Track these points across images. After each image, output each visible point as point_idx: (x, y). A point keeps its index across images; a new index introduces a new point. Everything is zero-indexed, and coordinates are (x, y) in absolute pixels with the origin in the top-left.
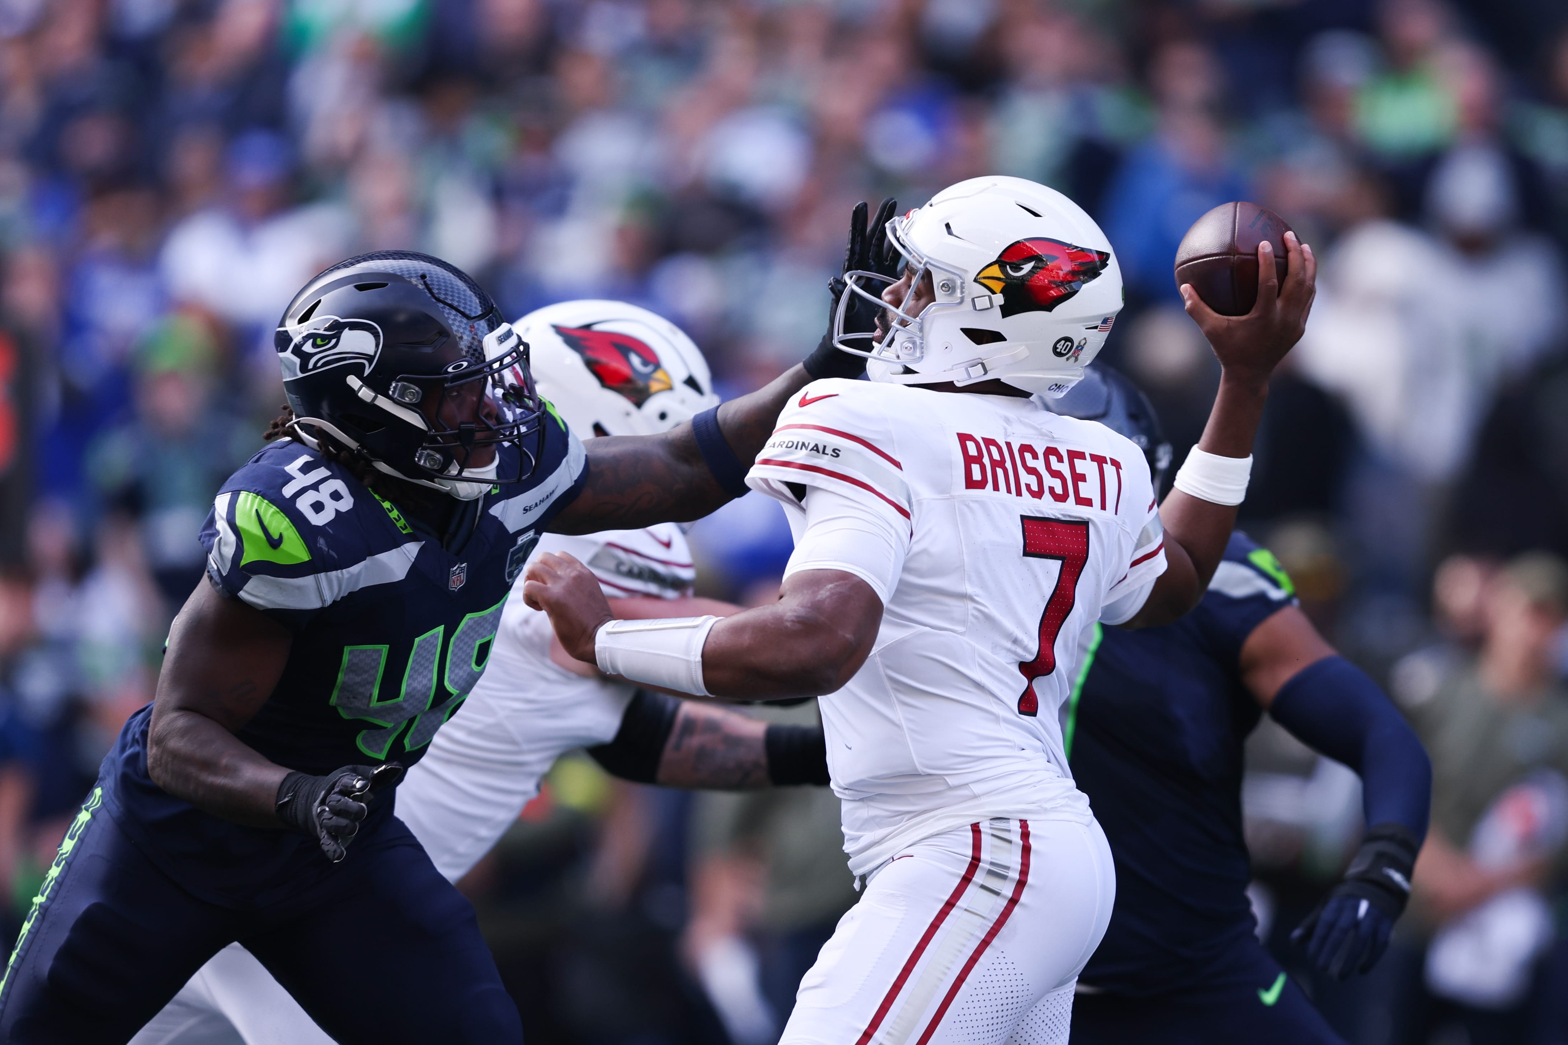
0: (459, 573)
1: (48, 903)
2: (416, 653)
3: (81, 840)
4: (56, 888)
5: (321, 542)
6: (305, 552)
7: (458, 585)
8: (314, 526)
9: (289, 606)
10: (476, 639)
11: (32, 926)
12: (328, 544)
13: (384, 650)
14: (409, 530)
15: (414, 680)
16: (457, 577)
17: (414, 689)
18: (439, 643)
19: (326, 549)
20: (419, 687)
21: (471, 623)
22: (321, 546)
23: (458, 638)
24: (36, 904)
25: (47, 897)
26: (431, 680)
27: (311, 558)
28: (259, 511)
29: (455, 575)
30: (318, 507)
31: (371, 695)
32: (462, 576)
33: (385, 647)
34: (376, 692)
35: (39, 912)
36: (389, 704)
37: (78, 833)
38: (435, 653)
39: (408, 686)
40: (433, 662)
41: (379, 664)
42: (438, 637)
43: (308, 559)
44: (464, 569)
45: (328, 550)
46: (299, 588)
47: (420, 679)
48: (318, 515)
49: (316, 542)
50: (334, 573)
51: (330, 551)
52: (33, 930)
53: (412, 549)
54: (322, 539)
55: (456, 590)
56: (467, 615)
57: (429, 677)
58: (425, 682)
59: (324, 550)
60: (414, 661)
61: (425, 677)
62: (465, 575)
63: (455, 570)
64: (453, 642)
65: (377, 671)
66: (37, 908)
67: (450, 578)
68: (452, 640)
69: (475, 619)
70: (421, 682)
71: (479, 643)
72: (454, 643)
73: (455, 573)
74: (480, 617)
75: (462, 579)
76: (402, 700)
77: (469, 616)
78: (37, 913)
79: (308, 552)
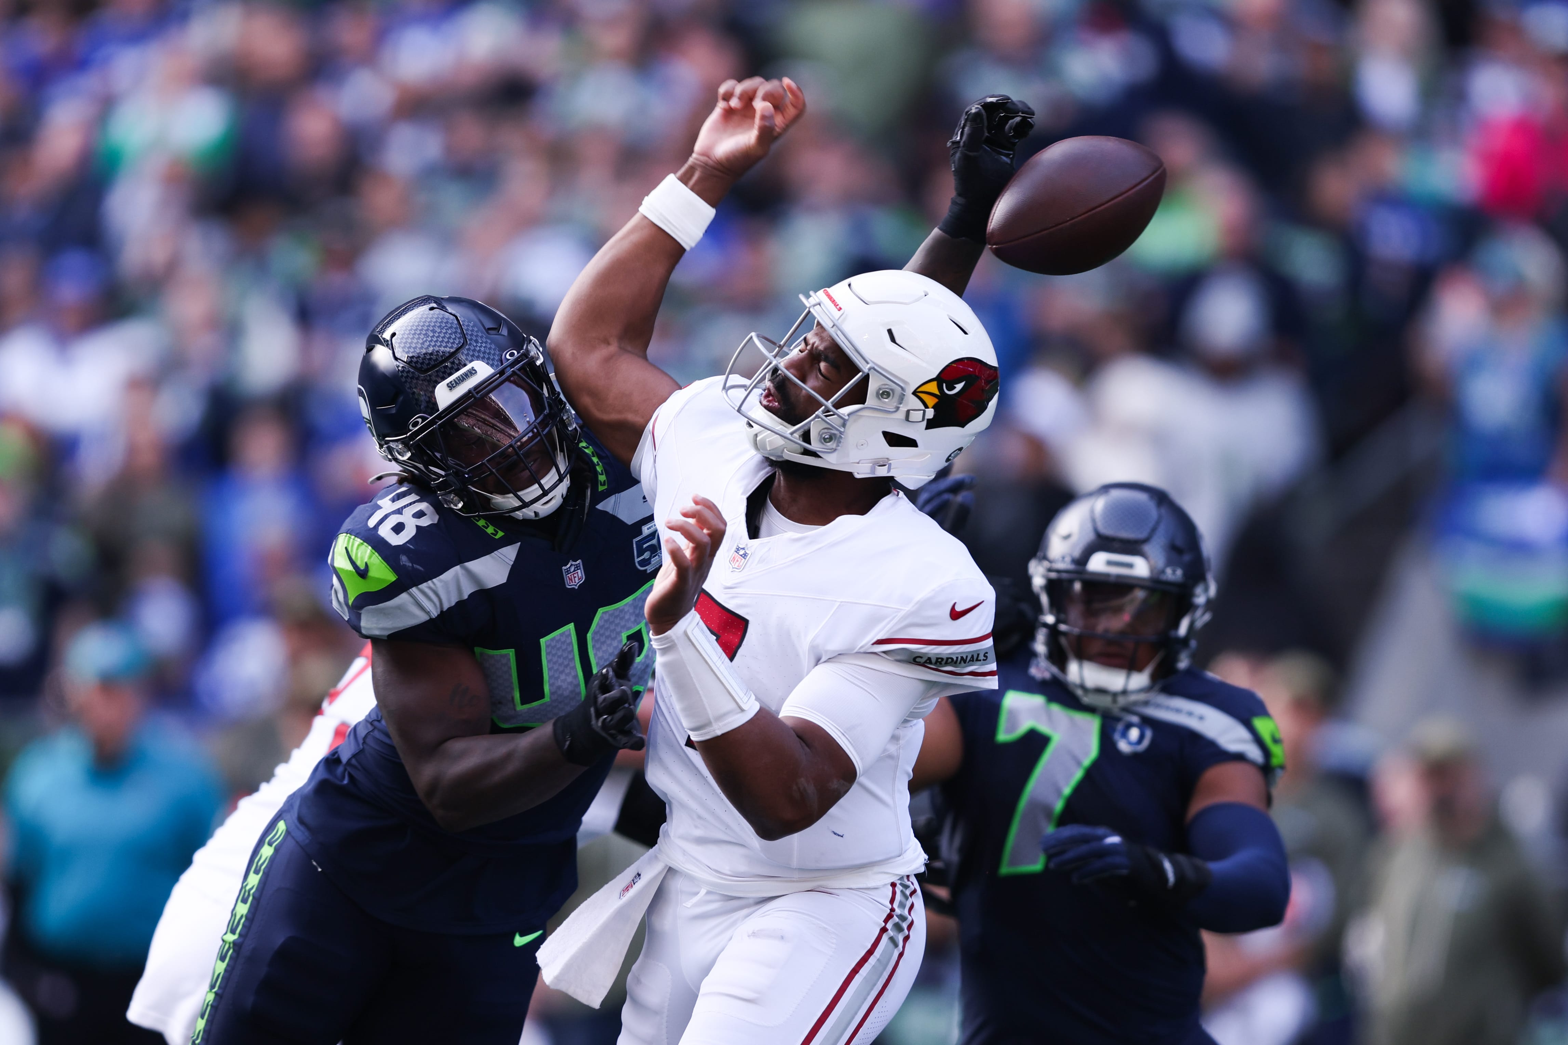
0: (574, 571)
1: (241, 940)
2: (548, 654)
3: (266, 875)
4: (247, 924)
5: (404, 559)
6: (390, 572)
7: (577, 582)
8: (395, 546)
9: (399, 628)
10: (621, 632)
11: (228, 965)
12: (410, 559)
13: (511, 654)
14: (500, 534)
15: (557, 679)
16: (573, 574)
17: (559, 687)
18: (573, 638)
19: (410, 565)
20: (564, 686)
21: (606, 617)
22: (404, 563)
23: (595, 633)
24: (230, 943)
25: (240, 935)
26: (576, 676)
27: (397, 577)
28: (348, 548)
29: (571, 573)
30: (398, 528)
31: (513, 698)
32: (579, 573)
33: (511, 651)
34: (517, 695)
35: (234, 950)
36: (537, 706)
37: (263, 867)
38: (572, 651)
39: (551, 685)
40: (573, 658)
41: (510, 668)
42: (570, 635)
43: (395, 579)
44: (579, 566)
45: (412, 564)
46: (399, 607)
47: (563, 677)
48: (399, 535)
49: (398, 560)
50: (425, 584)
51: (415, 566)
52: (229, 969)
53: (510, 553)
54: (405, 556)
55: (577, 588)
56: (599, 609)
57: (573, 674)
58: (569, 679)
59: (409, 566)
60: (549, 661)
61: (568, 674)
62: (583, 571)
63: (569, 568)
64: (591, 638)
65: (511, 675)
66: (231, 945)
67: (565, 577)
68: (589, 636)
69: (610, 613)
70: (565, 680)
71: (626, 636)
72: (593, 638)
73: (569, 570)
74: (615, 609)
75: (580, 575)
76: (549, 700)
77: (601, 611)
78: (231, 951)
79: (393, 572)
